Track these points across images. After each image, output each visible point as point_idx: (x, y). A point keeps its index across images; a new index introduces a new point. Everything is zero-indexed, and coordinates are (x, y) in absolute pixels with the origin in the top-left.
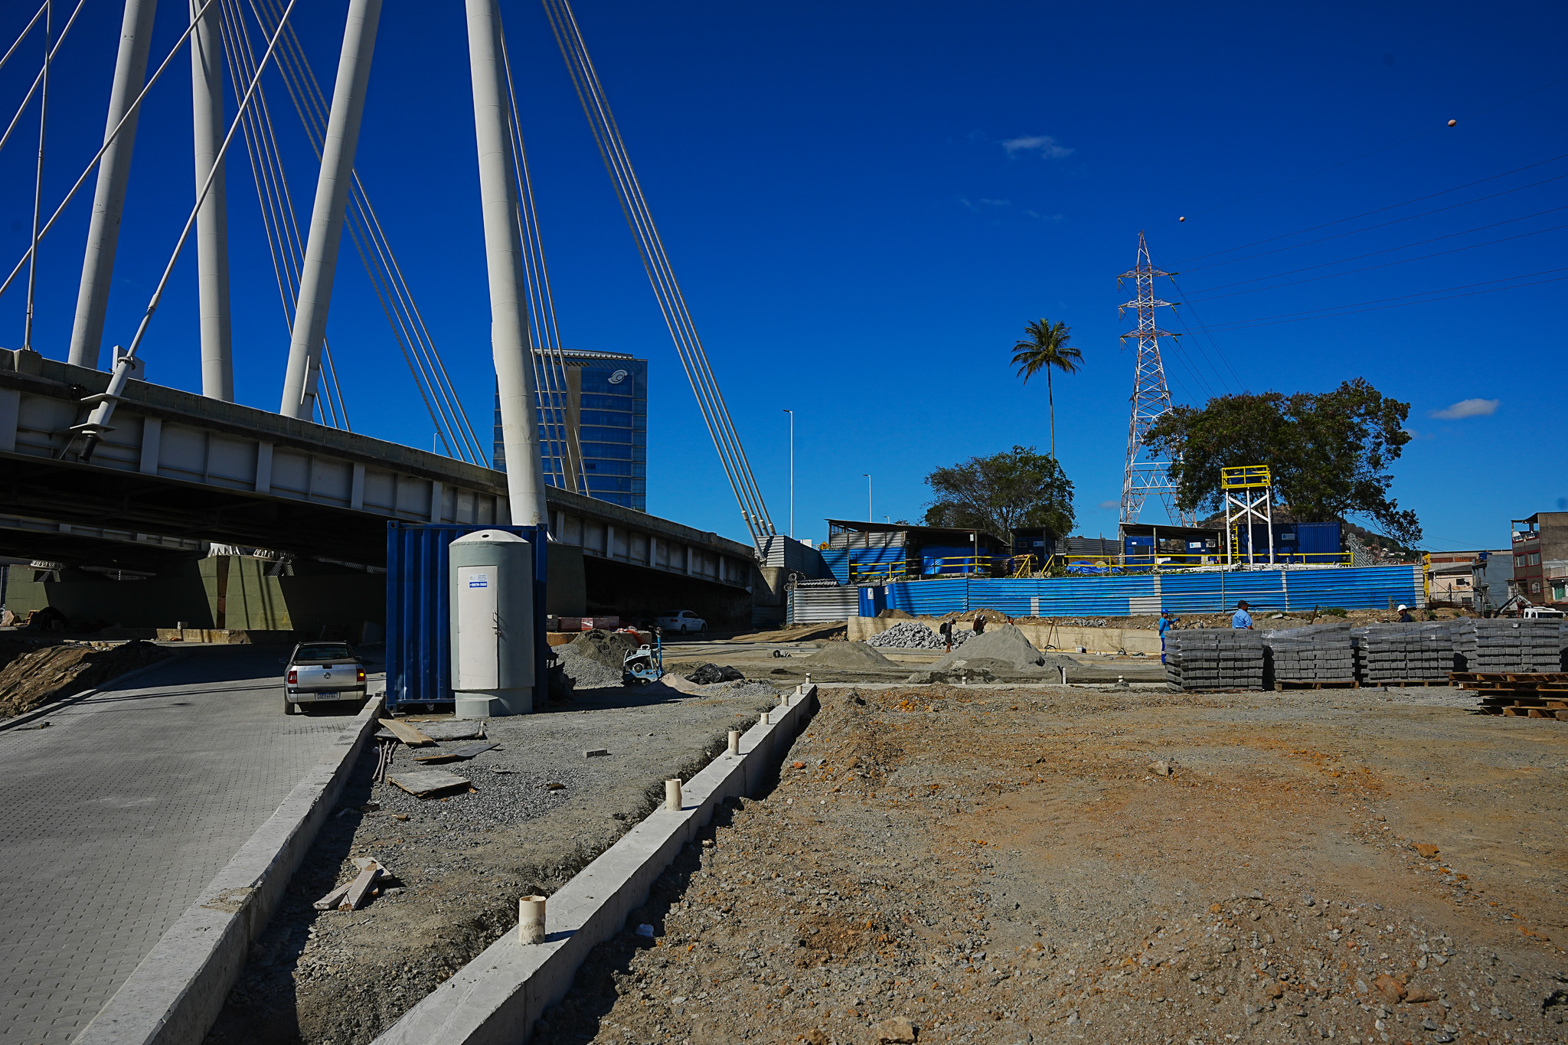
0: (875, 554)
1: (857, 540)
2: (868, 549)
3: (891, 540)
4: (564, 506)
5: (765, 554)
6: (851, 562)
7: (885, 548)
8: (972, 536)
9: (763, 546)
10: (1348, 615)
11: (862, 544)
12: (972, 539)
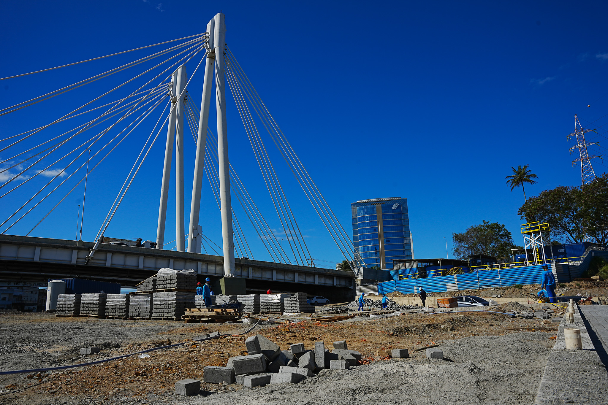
0: (407, 271)
1: (402, 266)
2: (406, 269)
3: (413, 265)
4: (251, 265)
5: (358, 275)
6: (399, 275)
7: (411, 268)
8: (439, 261)
9: (357, 273)
10: (523, 287)
11: (403, 268)
12: (439, 263)
